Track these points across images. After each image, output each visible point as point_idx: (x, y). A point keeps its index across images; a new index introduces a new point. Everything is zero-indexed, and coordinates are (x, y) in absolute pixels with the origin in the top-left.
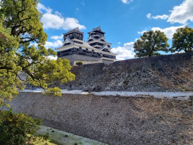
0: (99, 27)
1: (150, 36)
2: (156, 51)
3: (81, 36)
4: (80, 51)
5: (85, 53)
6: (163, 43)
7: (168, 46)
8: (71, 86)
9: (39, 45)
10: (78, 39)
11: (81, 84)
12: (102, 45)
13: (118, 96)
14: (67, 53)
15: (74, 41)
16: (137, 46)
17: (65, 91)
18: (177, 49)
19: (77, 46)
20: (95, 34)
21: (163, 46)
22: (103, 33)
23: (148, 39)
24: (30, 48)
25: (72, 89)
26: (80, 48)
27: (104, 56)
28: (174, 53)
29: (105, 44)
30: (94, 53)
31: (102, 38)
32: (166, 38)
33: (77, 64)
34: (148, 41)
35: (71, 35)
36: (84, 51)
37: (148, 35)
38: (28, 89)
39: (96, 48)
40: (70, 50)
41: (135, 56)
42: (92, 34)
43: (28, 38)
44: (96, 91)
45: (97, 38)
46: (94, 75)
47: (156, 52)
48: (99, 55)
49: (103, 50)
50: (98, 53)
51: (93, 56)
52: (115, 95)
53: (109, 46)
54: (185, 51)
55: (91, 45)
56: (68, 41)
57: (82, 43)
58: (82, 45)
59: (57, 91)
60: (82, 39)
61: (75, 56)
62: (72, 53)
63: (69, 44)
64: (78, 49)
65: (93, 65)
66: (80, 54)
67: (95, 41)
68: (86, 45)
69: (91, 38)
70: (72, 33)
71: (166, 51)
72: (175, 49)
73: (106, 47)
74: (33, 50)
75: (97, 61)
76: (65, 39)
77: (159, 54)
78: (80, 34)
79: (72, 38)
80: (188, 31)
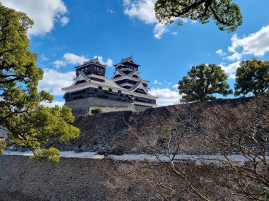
0: (131, 57)
1: (201, 72)
2: (211, 93)
3: (102, 70)
4: (100, 93)
5: (107, 95)
6: (220, 83)
7: (228, 87)
8: (80, 146)
9: (28, 86)
10: (97, 74)
11: (96, 143)
12: (134, 83)
13: (146, 161)
14: (79, 95)
15: (91, 78)
16: (183, 86)
17: (70, 154)
18: (243, 90)
19: (94, 85)
20: (125, 67)
21: (221, 86)
22: (137, 66)
23: (198, 76)
24: (13, 91)
25: (81, 151)
26: (100, 88)
27: (137, 99)
28: (238, 97)
29: (139, 82)
30: (122, 95)
31: (135, 73)
32: (223, 75)
33: (93, 111)
34: (198, 78)
35: (86, 69)
36: (106, 92)
37: (198, 70)
38: (16, 150)
39: (125, 87)
40: (84, 91)
41: (181, 101)
42: (120, 67)
43: (13, 76)
44: (116, 154)
45: (127, 73)
46: (115, 129)
47: (210, 95)
48: (128, 99)
49: (136, 91)
50: (127, 96)
51: (119, 100)
52: (142, 159)
53: (145, 85)
54: (255, 93)
55: (118, 83)
56: (81, 78)
57: (103, 81)
58: (102, 83)
59: (53, 153)
60: (103, 75)
61: (91, 99)
62: (86, 95)
63: (83, 81)
64: (96, 90)
65: (116, 113)
66: (99, 96)
67: (124, 77)
68: (109, 83)
69: (118, 73)
70: (88, 66)
71: (225, 93)
72: (239, 90)
73: (140, 86)
74: (17, 93)
75: (126, 107)
76: (78, 75)
77: (215, 98)
78: (100, 67)
79: (87, 73)
80: (257, 66)
